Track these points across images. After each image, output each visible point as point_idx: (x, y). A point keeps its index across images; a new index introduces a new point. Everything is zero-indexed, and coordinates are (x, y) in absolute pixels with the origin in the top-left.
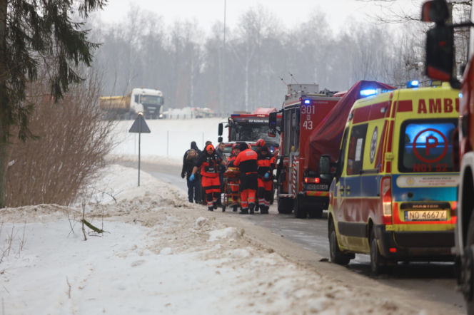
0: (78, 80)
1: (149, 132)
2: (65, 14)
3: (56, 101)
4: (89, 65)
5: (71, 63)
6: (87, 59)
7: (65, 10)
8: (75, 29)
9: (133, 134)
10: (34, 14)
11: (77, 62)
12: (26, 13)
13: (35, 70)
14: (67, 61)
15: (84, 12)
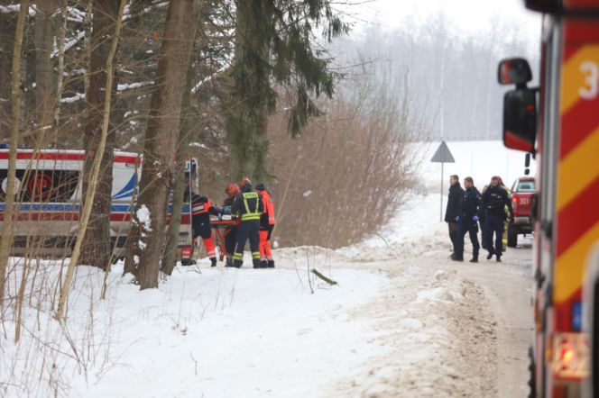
0: (318, 114)
1: (453, 161)
2: (307, 40)
3: (293, 137)
4: (331, 98)
5: (311, 95)
6: (329, 89)
7: (306, 34)
8: (315, 56)
9: (435, 164)
10: (277, 39)
11: (318, 94)
12: (269, 40)
13: (274, 102)
14: (308, 93)
15: (327, 37)
